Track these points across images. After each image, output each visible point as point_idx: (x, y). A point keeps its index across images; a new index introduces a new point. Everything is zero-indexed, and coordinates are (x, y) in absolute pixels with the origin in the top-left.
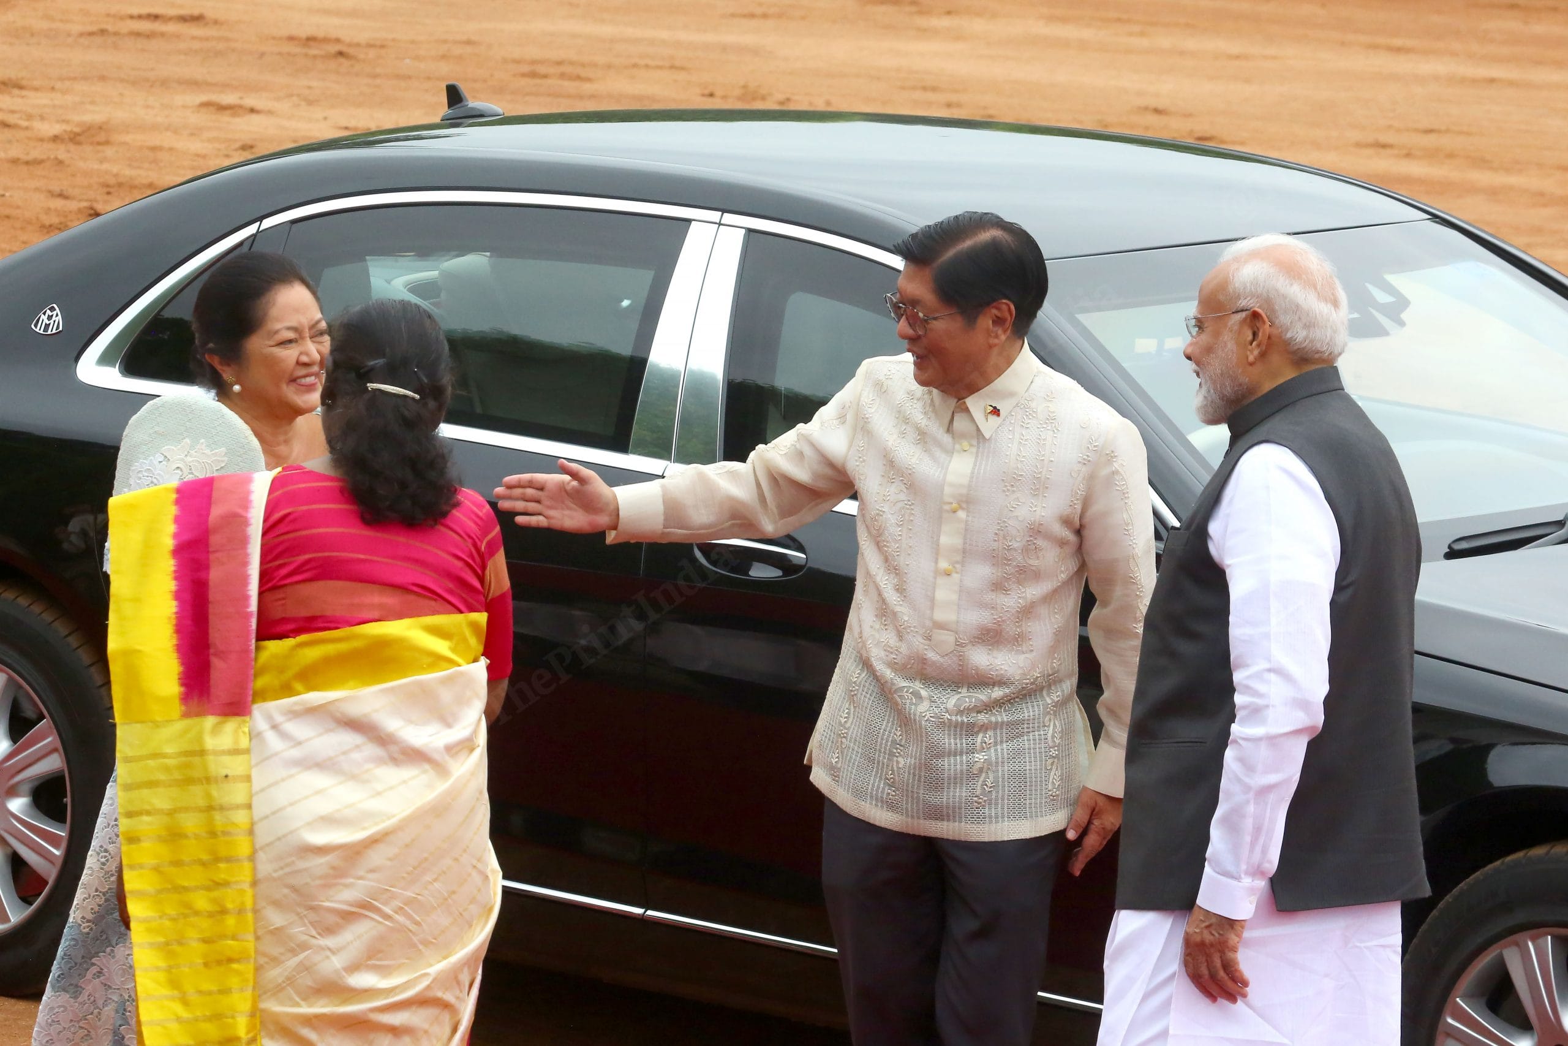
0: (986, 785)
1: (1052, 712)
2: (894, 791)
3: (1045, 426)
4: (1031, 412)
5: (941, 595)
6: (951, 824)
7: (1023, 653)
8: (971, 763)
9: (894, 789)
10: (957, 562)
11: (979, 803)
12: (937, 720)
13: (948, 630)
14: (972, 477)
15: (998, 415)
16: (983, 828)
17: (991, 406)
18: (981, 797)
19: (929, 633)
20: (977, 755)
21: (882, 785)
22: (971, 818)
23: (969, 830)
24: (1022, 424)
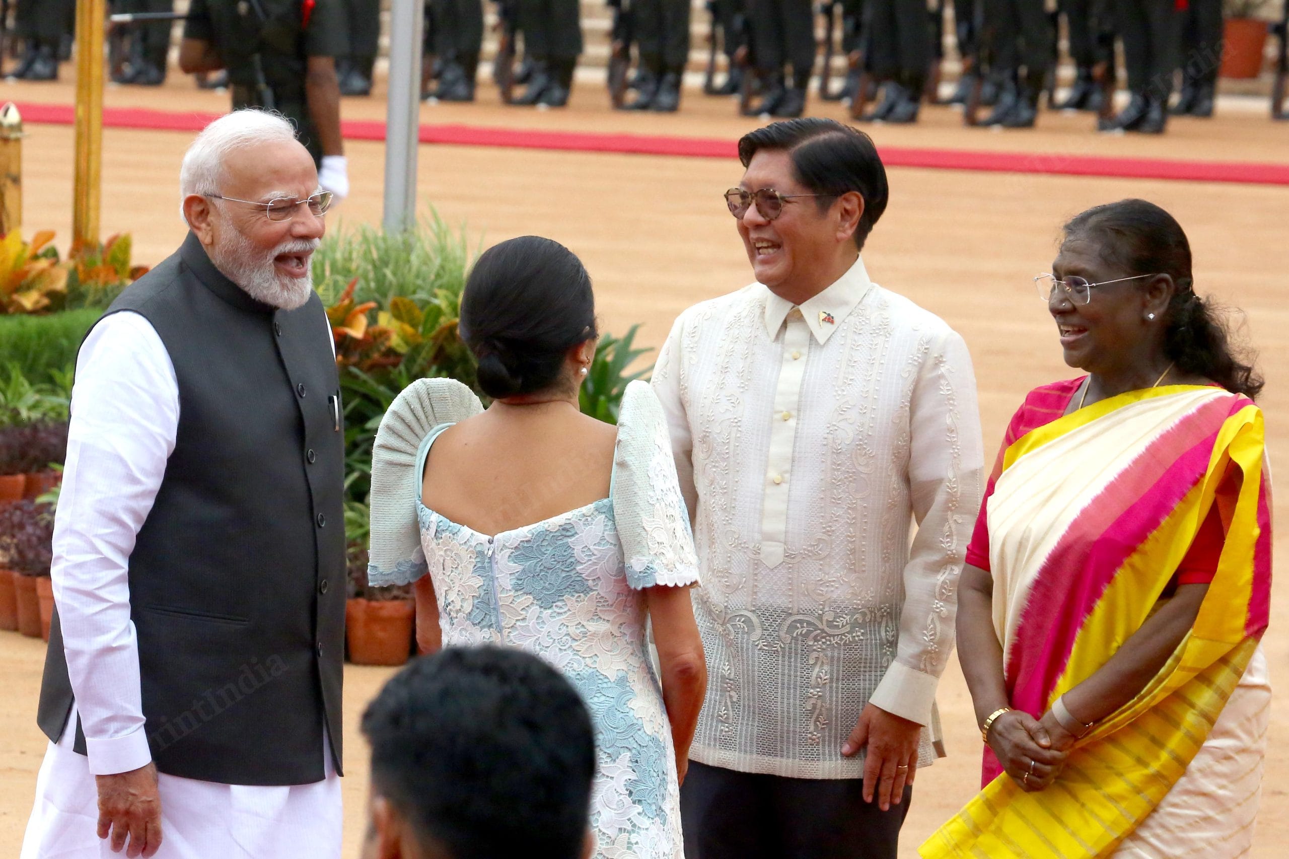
0: (819, 721)
1: (888, 653)
2: (727, 727)
3: (877, 331)
4: (864, 319)
5: (770, 505)
6: (784, 760)
7: (855, 572)
8: (804, 699)
9: (727, 725)
10: (786, 472)
11: (813, 740)
12: (770, 649)
13: (775, 541)
14: (802, 385)
15: (832, 322)
16: (817, 765)
17: (825, 313)
18: (815, 733)
19: (758, 547)
20: (812, 691)
21: (714, 724)
22: (805, 754)
23: (803, 767)
24: (855, 330)
